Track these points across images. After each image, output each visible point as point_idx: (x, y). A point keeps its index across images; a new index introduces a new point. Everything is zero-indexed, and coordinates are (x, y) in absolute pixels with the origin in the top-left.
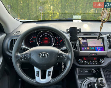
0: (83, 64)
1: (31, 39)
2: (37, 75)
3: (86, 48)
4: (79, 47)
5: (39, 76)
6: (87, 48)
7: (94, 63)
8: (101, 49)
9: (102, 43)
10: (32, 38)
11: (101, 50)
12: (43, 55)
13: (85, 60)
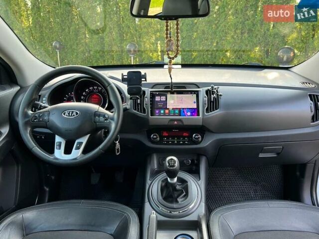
0: (160, 142)
1: (66, 97)
2: (58, 147)
3: (162, 112)
4: (150, 109)
5: (60, 149)
6: (164, 111)
7: (182, 142)
8: (192, 113)
9: (195, 102)
10: (68, 95)
11: (192, 115)
12: (69, 114)
13: (165, 137)
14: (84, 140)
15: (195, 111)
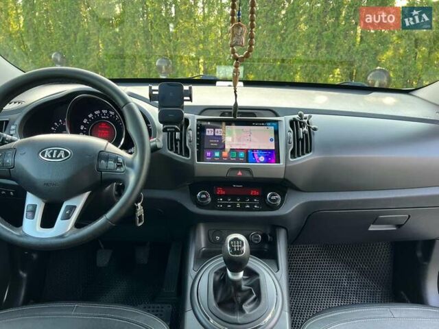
2: (30, 214)
3: (217, 154)
4: (196, 150)
5: (33, 217)
6: (221, 154)
7: (248, 206)
8: (266, 157)
9: (271, 140)
10: (58, 123)
11: (267, 161)
12: (52, 154)
14: (79, 202)
15: (272, 155)
